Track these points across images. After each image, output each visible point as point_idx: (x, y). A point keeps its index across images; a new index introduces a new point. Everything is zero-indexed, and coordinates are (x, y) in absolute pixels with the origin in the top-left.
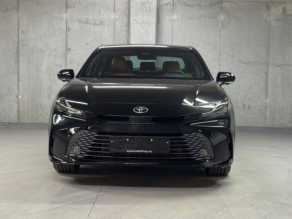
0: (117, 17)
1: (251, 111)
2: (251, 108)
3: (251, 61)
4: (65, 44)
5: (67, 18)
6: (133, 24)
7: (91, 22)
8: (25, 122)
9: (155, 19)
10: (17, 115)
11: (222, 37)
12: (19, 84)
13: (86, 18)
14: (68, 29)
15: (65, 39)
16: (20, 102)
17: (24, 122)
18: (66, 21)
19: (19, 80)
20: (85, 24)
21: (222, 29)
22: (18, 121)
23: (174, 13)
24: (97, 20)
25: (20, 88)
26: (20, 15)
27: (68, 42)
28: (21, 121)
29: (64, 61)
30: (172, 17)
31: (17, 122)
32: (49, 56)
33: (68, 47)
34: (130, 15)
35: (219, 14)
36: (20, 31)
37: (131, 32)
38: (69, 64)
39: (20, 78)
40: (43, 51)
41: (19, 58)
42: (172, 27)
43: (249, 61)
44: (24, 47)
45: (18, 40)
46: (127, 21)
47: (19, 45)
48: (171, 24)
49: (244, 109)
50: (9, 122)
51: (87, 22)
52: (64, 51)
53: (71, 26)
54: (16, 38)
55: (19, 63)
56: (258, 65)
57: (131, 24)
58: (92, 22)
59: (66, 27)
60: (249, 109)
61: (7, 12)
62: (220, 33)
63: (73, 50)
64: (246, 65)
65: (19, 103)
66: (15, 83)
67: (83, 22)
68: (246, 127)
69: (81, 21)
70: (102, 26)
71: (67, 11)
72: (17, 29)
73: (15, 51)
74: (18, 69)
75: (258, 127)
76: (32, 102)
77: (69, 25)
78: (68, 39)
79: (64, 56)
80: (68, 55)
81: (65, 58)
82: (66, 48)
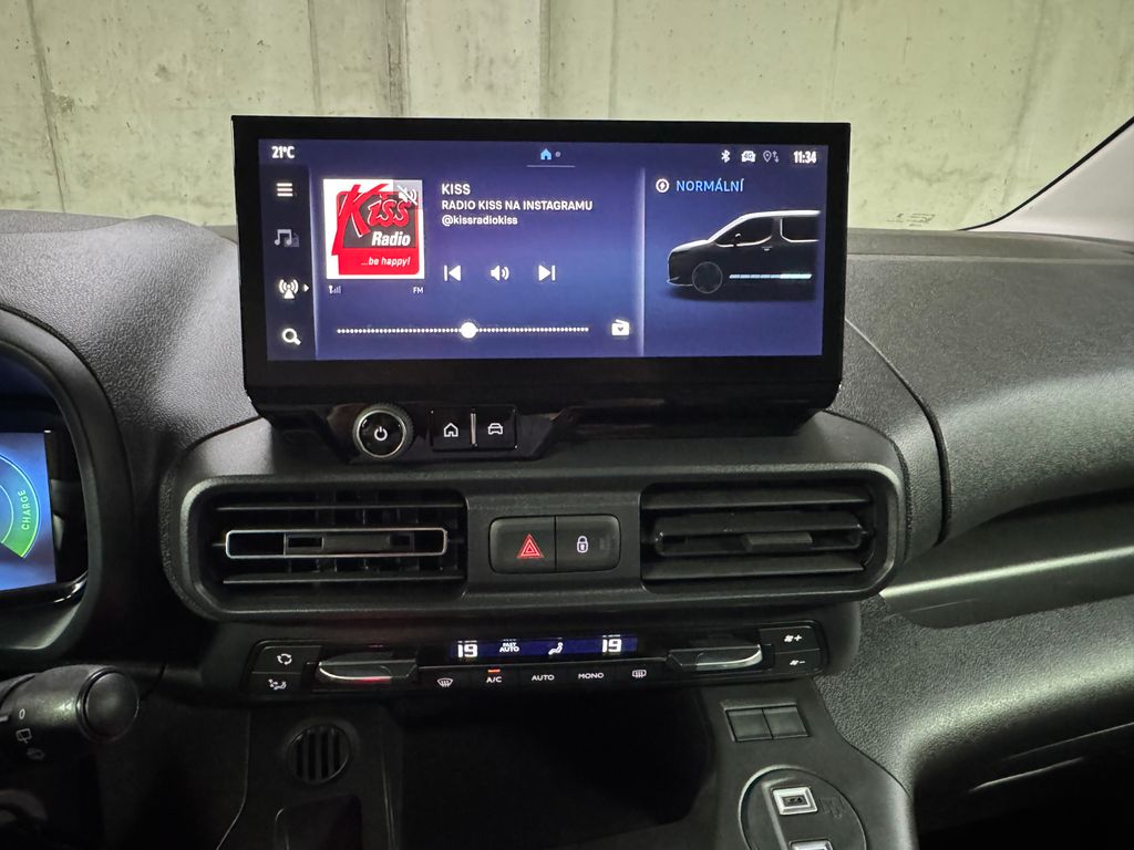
3: (947, 169)
4: (35, 68)
11: (843, 43)
15: (30, 39)
27: (52, 57)
29: (50, 174)
33: (56, 91)
38: (76, 188)
43: (940, 170)
52: (38, 112)
56: (972, 185)
62: (837, 26)
63: (86, 108)
64: (925, 184)
78: (46, 42)
79: (40, 144)
80: (61, 136)
81: (50, 155)
82: (47, 95)
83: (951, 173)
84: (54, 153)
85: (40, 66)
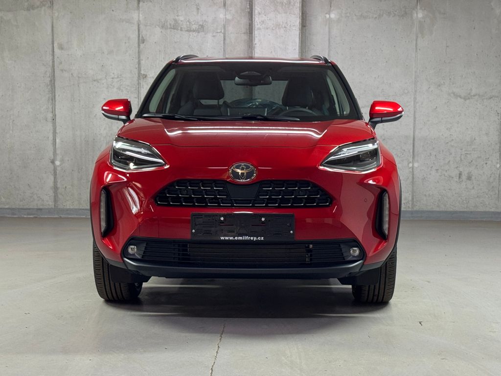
0: (229, 17)
1: (473, 183)
2: (473, 178)
3: (472, 94)
4: (137, 66)
5: (139, 20)
6: (259, 29)
7: (182, 26)
8: (68, 207)
9: (298, 19)
10: (54, 195)
11: (419, 49)
12: (55, 140)
13: (174, 19)
14: (141, 40)
15: (137, 57)
16: (58, 172)
17: (65, 207)
18: (139, 25)
19: (55, 133)
20: (172, 30)
21: (420, 35)
22: (55, 206)
23: (332, 8)
24: (193, 23)
25: (57, 147)
26: (56, 14)
27: (143, 62)
28: (61, 207)
29: (136, 98)
30: (329, 15)
31: (53, 207)
32: (107, 88)
33: (142, 72)
34: (254, 13)
35: (413, 9)
36: (56, 45)
37: (256, 44)
39: (57, 128)
40: (97, 80)
41: (55, 93)
42: (329, 32)
43: (469, 94)
44: (64, 72)
45: (53, 62)
46: (248, 24)
47: (54, 69)
48: (327, 27)
49: (461, 180)
50: (38, 208)
51: (175, 26)
52: (136, 78)
53: (146, 35)
54: (49, 58)
55: (55, 101)
56: (485, 100)
57: (256, 29)
58: (185, 26)
59: (139, 37)
60: (470, 180)
61: (31, 11)
62: (416, 43)
63: (150, 77)
64: (463, 100)
65: (55, 174)
66: (48, 138)
67: (169, 26)
68: (463, 212)
69: (164, 24)
70: (203, 33)
71: (139, 7)
72: (51, 40)
73: (48, 80)
74: (53, 112)
75: (485, 213)
76: (79, 172)
77: (144, 33)
78: (141, 58)
79: (135, 88)
80: (141, 86)
81: (137, 92)
82: (139, 73)
83: (474, 96)
84: (138, 91)
85: (139, 65)
